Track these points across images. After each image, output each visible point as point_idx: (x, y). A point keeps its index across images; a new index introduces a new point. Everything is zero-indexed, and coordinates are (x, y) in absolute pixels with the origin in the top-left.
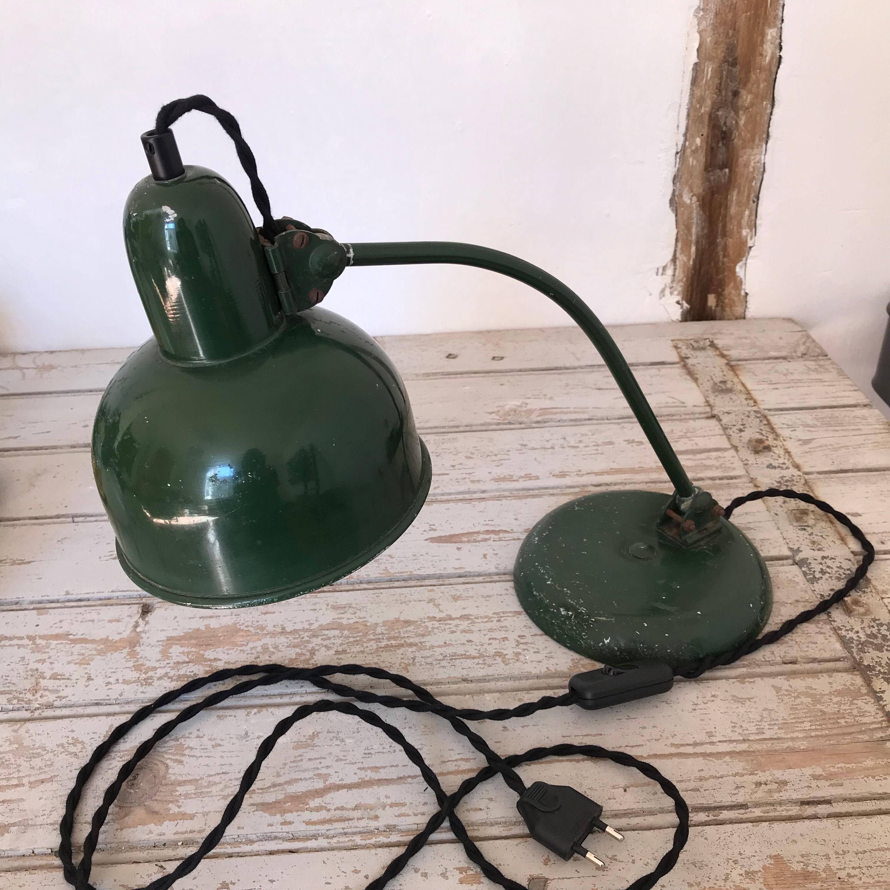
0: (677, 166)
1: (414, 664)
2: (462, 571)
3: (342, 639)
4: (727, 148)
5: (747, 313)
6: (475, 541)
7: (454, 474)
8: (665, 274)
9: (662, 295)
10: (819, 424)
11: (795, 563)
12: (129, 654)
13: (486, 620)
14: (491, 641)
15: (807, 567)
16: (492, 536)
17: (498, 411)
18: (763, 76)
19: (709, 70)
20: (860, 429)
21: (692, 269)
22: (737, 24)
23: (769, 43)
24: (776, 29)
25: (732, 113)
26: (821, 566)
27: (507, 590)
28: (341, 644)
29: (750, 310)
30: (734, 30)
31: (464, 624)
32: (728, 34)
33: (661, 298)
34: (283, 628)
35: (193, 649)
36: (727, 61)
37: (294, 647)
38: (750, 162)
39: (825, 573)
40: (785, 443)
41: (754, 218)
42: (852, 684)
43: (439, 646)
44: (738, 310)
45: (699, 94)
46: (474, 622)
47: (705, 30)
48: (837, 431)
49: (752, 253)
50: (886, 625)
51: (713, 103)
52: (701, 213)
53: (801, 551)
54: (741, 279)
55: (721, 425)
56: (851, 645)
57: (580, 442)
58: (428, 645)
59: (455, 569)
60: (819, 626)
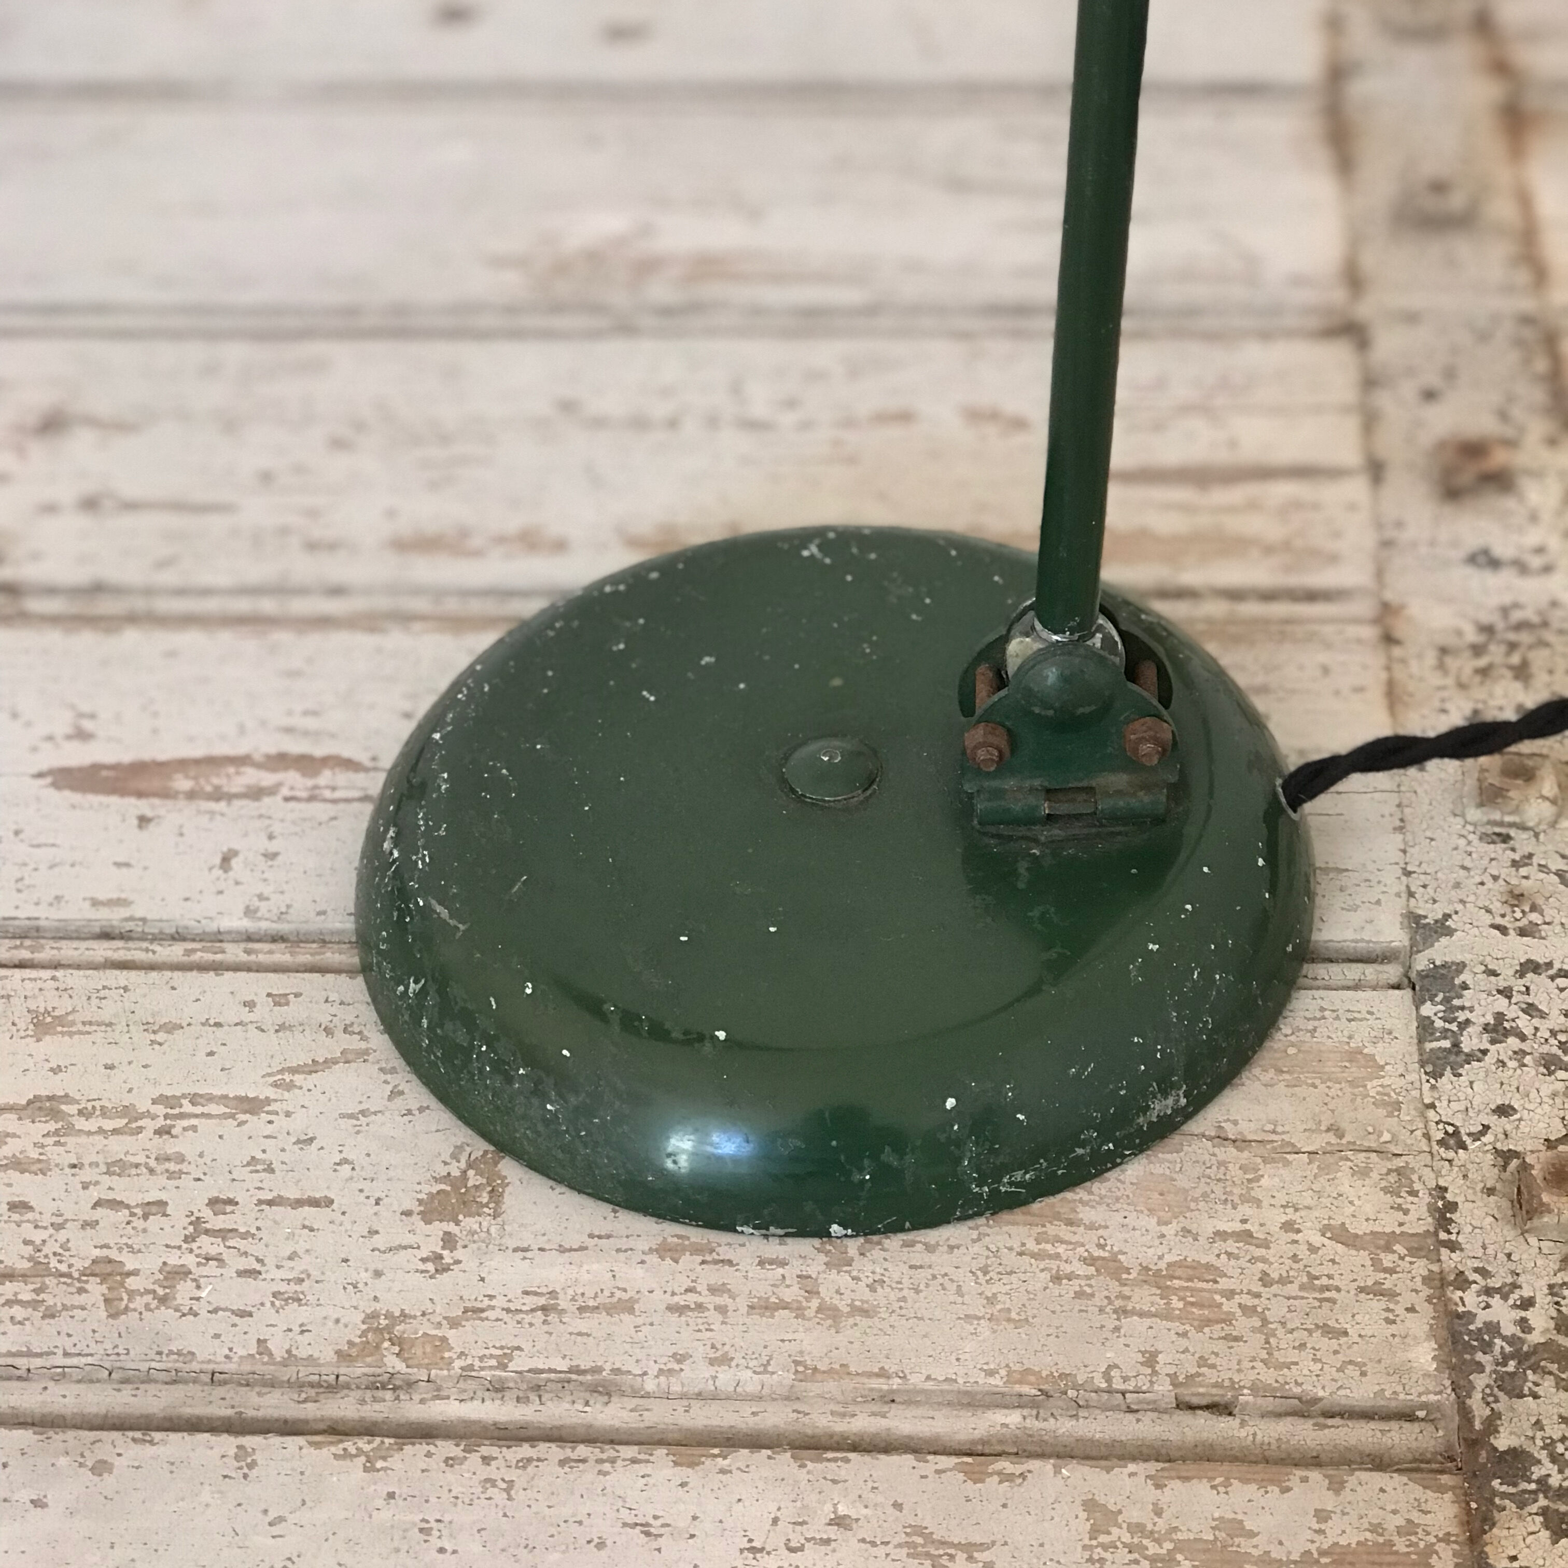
2: (113, 917)
6: (218, 795)
7: (254, 511)
11: (1407, 983)
13: (120, 1123)
14: (100, 1212)
15: (1446, 1001)
16: (292, 779)
17: (533, 256)
26: (1501, 1004)
27: (250, 1005)
31: (29, 1135)
39: (1507, 1033)
42: (1409, 1528)
46: (70, 1130)
53: (1450, 932)
55: (1363, 368)
56: (1480, 1356)
59: (95, 903)
60: (1388, 1260)
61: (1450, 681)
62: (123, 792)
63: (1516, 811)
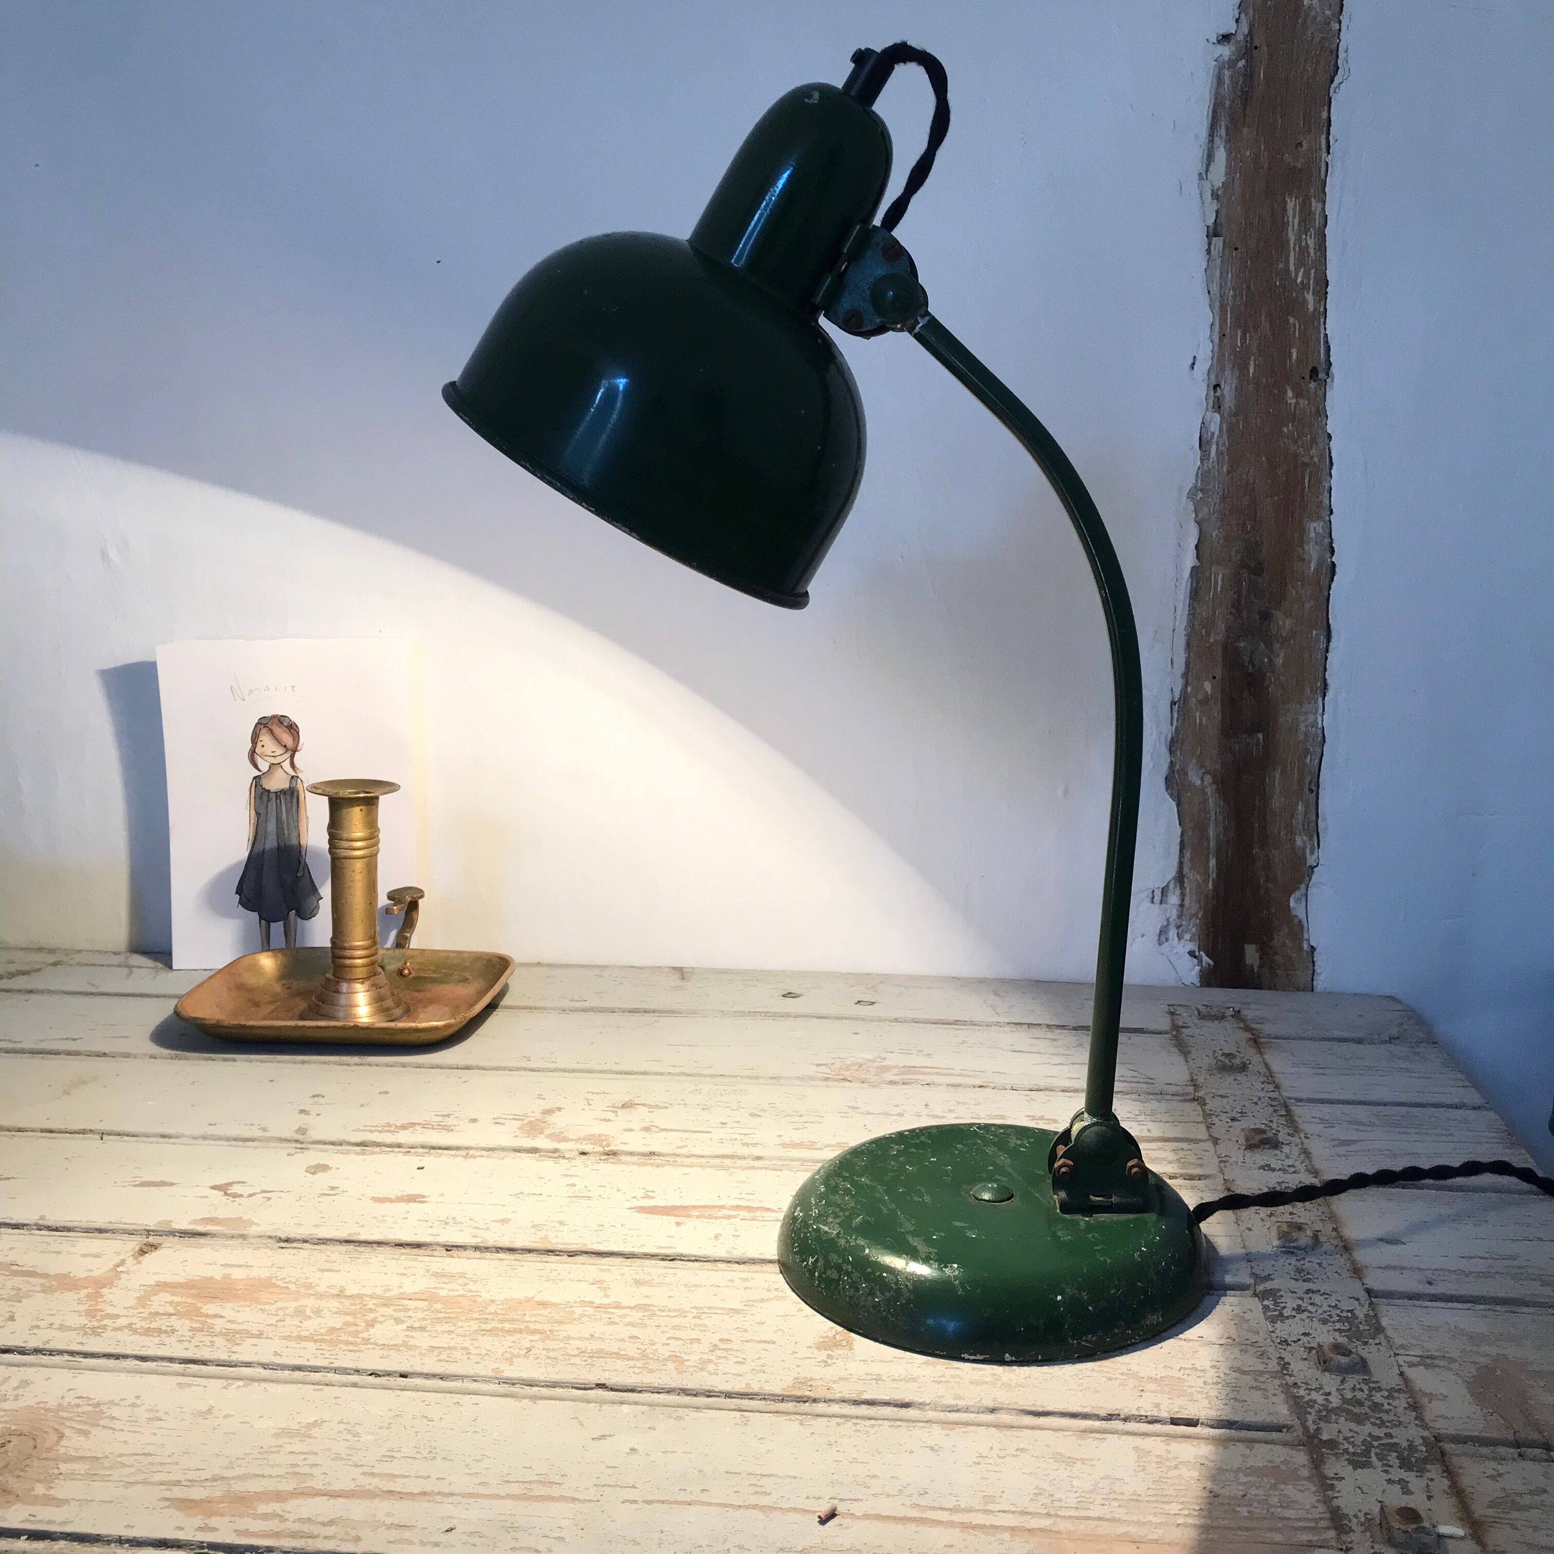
0: (1175, 723)
1: (526, 1355)
2: (671, 1252)
3: (426, 1313)
4: (1258, 700)
5: (1315, 982)
6: (711, 1217)
7: (719, 1133)
8: (1166, 902)
9: (1163, 939)
10: (1377, 1123)
11: (1255, 1295)
12: (88, 1296)
13: (677, 1314)
14: (670, 1341)
15: (1274, 1300)
16: (743, 1213)
17: (833, 1064)
18: (1308, 591)
19: (1219, 578)
20: (1452, 1135)
21: (1213, 898)
22: (1259, 513)
23: (1312, 543)
25: (1262, 646)
26: (1300, 1302)
27: (732, 1281)
28: (423, 1319)
29: (1322, 977)
30: (1255, 520)
31: (636, 1316)
32: (1244, 526)
33: (1161, 943)
34: (342, 1290)
35: (189, 1300)
36: (1247, 566)
37: (346, 1314)
38: (1298, 724)
39: (1303, 1311)
41: (1314, 818)
42: (1285, 1462)
43: (579, 1338)
44: (1301, 977)
45: (1204, 613)
46: (655, 1315)
47: (1208, 520)
48: (1410, 1134)
49: (1316, 878)
50: (1387, 1390)
51: (1228, 629)
52: (1222, 803)
53: (1273, 1280)
54: (1300, 921)
55: (1203, 1111)
56: (1309, 1410)
57: (950, 1111)
58: (562, 1334)
59: (660, 1247)
60: (1261, 1379)
62: (669, 1215)
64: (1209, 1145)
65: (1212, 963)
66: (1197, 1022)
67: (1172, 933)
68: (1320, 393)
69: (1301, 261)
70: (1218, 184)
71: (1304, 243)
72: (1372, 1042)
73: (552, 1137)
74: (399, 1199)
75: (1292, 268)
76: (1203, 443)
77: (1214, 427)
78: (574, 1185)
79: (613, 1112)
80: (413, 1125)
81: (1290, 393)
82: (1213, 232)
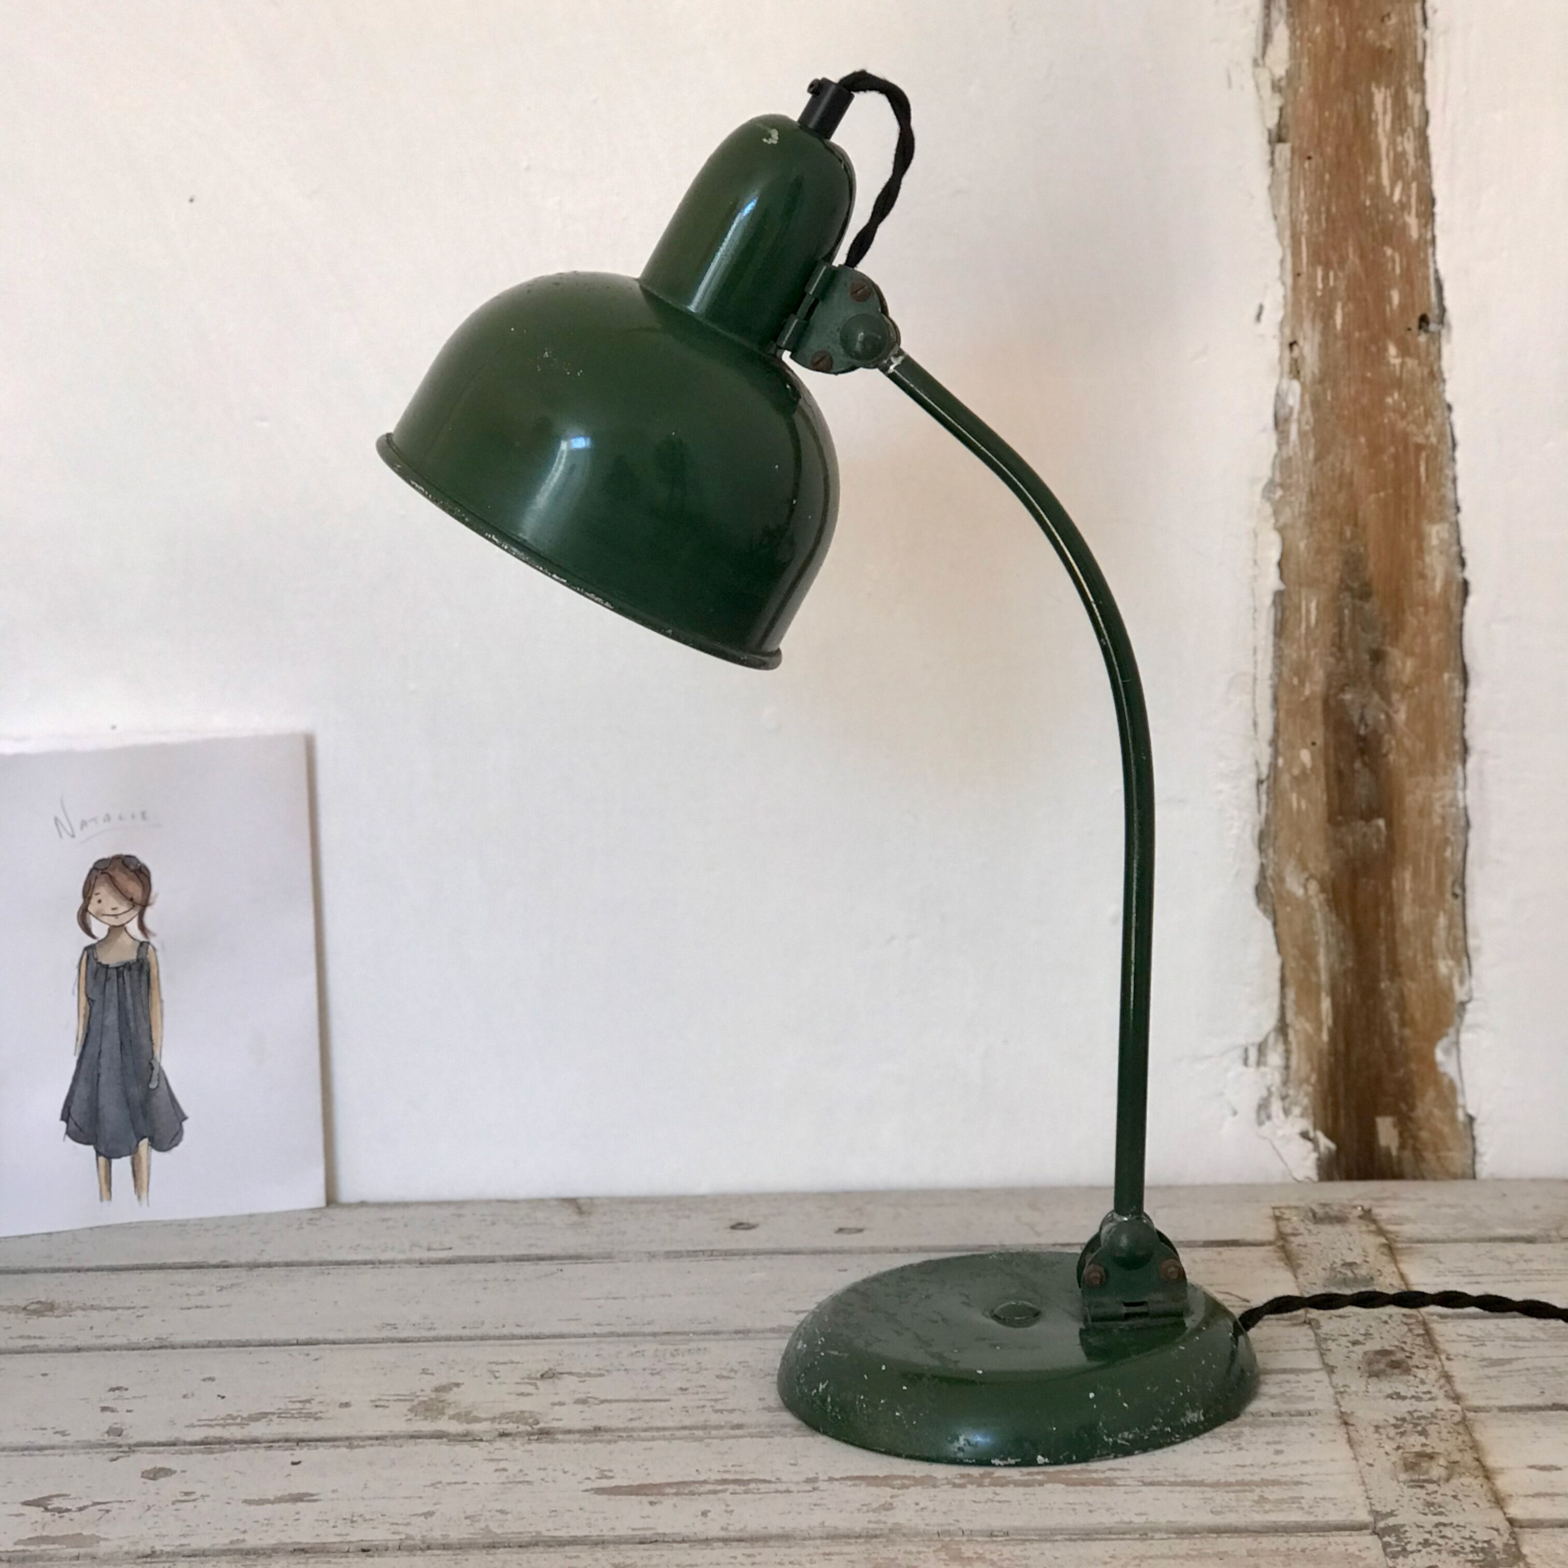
0: (1264, 810)
2: (646, 1535)
4: (1375, 772)
5: (1478, 1167)
6: (692, 1494)
7: (680, 1401)
8: (1265, 1064)
9: (1263, 1116)
10: (1542, 1336)
11: (1375, 1533)
15: (1397, 1536)
16: (733, 1487)
18: (1434, 619)
19: (1311, 606)
21: (1330, 1054)
22: (1360, 515)
23: (1435, 553)
24: (1447, 526)
25: (1376, 697)
26: (1427, 1536)
27: (733, 1558)
29: (1486, 1159)
30: (1356, 525)
32: (1342, 533)
33: (1260, 1123)
36: (1349, 589)
38: (1431, 804)
39: (1430, 1545)
40: (1446, 1363)
41: (1460, 933)
44: (1457, 1158)
45: (1295, 656)
47: (1293, 526)
49: (1469, 1018)
51: (1329, 676)
52: (1334, 919)
53: (1395, 1516)
54: (1451, 1082)
55: (1316, 1335)
59: (633, 1529)
61: (1384, 1437)
62: (637, 1494)
63: (1427, 1472)
64: (1323, 1376)
65: (1332, 1146)
66: (1311, 1227)
67: (1276, 1107)
68: (1433, 349)
69: (1397, 174)
70: (1280, 71)
71: (1400, 149)
72: (1548, 1240)
73: (456, 1417)
74: (279, 1500)
75: (1386, 182)
76: (1280, 422)
77: (1294, 400)
78: (505, 1470)
79: (531, 1384)
80: (265, 1415)
81: (1392, 350)
82: (1277, 137)
